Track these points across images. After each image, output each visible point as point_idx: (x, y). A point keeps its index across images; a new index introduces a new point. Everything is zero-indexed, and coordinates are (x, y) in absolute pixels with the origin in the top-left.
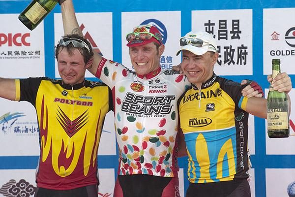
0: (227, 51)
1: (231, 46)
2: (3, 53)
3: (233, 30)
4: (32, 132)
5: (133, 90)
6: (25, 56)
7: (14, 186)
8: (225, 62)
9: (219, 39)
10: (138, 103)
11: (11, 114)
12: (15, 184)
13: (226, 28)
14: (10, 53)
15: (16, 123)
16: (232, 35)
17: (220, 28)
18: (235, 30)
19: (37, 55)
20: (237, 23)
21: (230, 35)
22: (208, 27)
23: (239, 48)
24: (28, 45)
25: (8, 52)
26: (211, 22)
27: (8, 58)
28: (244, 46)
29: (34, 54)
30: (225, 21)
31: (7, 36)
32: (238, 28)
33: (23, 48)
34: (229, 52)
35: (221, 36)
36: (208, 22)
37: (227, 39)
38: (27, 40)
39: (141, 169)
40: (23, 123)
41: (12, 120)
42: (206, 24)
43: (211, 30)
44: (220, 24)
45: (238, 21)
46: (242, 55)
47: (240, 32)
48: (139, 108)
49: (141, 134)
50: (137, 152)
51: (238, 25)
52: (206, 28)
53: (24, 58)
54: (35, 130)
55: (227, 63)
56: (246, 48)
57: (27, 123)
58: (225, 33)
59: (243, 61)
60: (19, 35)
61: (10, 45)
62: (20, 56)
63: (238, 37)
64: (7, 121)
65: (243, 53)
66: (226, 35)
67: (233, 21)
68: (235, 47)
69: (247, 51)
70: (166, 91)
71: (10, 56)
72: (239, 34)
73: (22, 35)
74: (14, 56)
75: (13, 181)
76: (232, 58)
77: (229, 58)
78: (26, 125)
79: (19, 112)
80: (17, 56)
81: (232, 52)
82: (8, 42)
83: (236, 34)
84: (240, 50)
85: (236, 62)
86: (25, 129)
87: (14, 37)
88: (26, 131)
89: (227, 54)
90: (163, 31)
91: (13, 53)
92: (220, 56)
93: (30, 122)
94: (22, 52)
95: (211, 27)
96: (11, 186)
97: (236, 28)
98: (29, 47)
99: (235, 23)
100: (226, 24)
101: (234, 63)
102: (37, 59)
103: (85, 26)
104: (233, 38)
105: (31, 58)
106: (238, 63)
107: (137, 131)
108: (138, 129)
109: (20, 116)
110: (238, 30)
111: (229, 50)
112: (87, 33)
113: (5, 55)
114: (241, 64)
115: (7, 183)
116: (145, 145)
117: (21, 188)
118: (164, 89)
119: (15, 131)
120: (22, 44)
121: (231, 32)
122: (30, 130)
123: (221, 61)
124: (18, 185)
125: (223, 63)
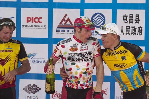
0: (133, 29)
1: (135, 27)
2: (29, 26)
3: (136, 19)
4: (41, 63)
5: (72, 51)
6: (39, 28)
7: (30, 87)
8: (132, 34)
9: (129, 23)
10: (76, 57)
11: (31, 54)
12: (31, 86)
13: (133, 18)
14: (32, 26)
15: (34, 58)
16: (136, 21)
17: (130, 18)
18: (137, 19)
19: (45, 27)
20: (138, 16)
21: (134, 22)
22: (124, 17)
23: (138, 27)
24: (41, 22)
25: (32, 25)
26: (126, 15)
27: (31, 28)
28: (141, 27)
29: (43, 27)
30: (133, 15)
31: (31, 18)
32: (138, 18)
33: (38, 24)
34: (134, 29)
35: (130, 22)
36: (124, 15)
37: (133, 23)
38: (40, 20)
39: (78, 87)
40: (37, 58)
41: (32, 57)
42: (123, 16)
43: (126, 19)
44: (130, 16)
45: (138, 15)
46: (140, 31)
47: (139, 20)
48: (76, 59)
49: (79, 70)
50: (76, 79)
51: (138, 17)
52: (124, 18)
53: (38, 28)
54: (42, 62)
55: (133, 34)
56: (142, 27)
57: (39, 58)
58: (132, 20)
59: (140, 34)
60: (37, 18)
61: (32, 22)
62: (37, 27)
63: (138, 23)
64: (29, 57)
65: (140, 30)
66: (133, 21)
67: (136, 15)
68: (137, 27)
69: (142, 29)
70: (88, 49)
71: (32, 27)
72: (139, 21)
73: (38, 18)
74: (34, 27)
75: (30, 85)
76: (135, 32)
77: (134, 32)
78: (38, 59)
79: (35, 53)
80: (35, 27)
81: (135, 29)
82: (31, 21)
83: (137, 21)
84: (139, 28)
85: (137, 34)
86: (37, 61)
87: (34, 19)
88: (38, 62)
89: (133, 30)
90: (103, 18)
91: (34, 26)
92: (130, 31)
93: (40, 58)
94: (38, 26)
95: (126, 17)
96: (29, 87)
97: (137, 18)
98: (41, 23)
99: (137, 16)
100: (133, 16)
101: (136, 34)
102: (45, 29)
103: (67, 15)
104: (136, 23)
105: (42, 28)
106: (138, 35)
107: (77, 69)
108: (77, 68)
109: (35, 55)
110: (138, 19)
111: (134, 28)
112: (68, 18)
113: (30, 27)
114: (139, 35)
115: (27, 86)
116: (81, 76)
117: (33, 88)
118: (87, 48)
119: (33, 62)
120: (38, 22)
121: (135, 20)
122: (40, 62)
123: (130, 33)
124: (32, 87)
125: (131, 34)
